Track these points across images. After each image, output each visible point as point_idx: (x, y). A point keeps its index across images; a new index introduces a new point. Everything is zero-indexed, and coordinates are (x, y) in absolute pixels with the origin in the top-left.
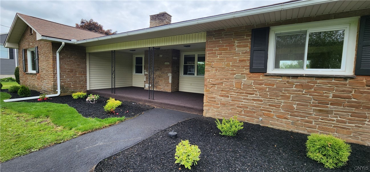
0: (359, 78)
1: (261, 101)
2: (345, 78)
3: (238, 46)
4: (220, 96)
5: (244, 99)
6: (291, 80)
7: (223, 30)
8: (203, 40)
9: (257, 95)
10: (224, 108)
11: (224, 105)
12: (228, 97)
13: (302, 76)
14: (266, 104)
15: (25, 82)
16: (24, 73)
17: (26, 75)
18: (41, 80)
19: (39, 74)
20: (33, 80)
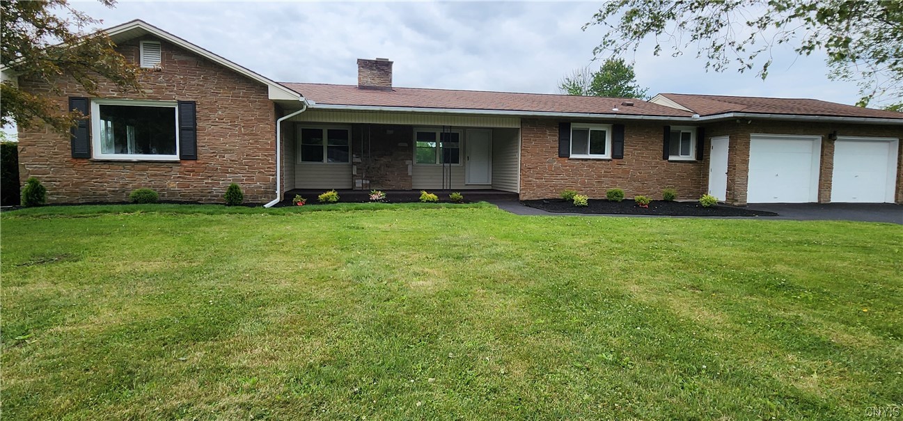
0: (614, 160)
1: (565, 179)
2: (609, 160)
3: (549, 135)
4: (535, 179)
6: (584, 162)
7: (537, 119)
8: (518, 126)
9: (564, 175)
10: (539, 189)
11: (538, 186)
12: (542, 179)
13: (590, 159)
14: (569, 182)
15: (77, 185)
16: (74, 160)
17: (89, 167)
18: (210, 175)
19: (198, 161)
20: (153, 176)
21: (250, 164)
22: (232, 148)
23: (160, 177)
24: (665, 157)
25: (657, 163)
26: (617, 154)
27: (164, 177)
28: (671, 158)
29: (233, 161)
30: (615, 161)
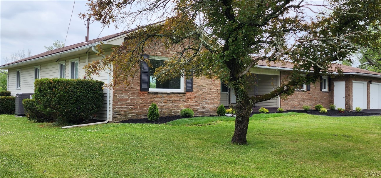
1: (294, 100)
2: (305, 91)
5: (291, 100)
8: (279, 75)
11: (287, 104)
15: (141, 108)
16: (141, 93)
17: (147, 96)
18: (197, 100)
19: (193, 93)
20: (174, 101)
21: (212, 94)
22: (205, 85)
23: (177, 102)
24: (321, 90)
25: (319, 93)
26: (308, 89)
27: (179, 102)
28: (323, 90)
29: (205, 92)
30: (308, 91)
